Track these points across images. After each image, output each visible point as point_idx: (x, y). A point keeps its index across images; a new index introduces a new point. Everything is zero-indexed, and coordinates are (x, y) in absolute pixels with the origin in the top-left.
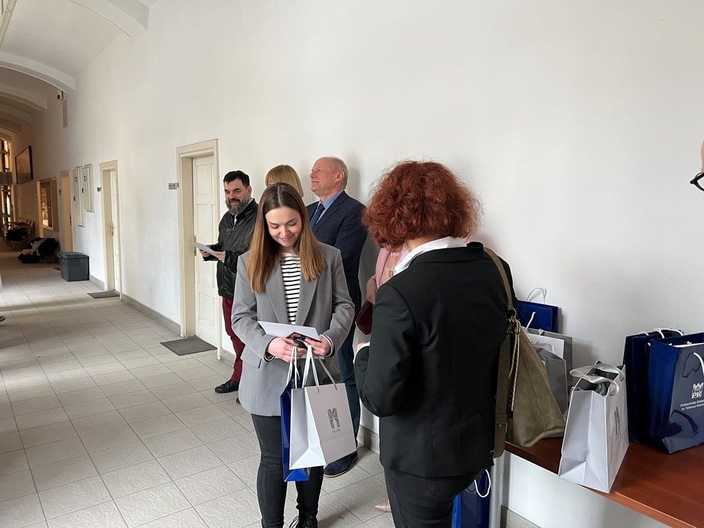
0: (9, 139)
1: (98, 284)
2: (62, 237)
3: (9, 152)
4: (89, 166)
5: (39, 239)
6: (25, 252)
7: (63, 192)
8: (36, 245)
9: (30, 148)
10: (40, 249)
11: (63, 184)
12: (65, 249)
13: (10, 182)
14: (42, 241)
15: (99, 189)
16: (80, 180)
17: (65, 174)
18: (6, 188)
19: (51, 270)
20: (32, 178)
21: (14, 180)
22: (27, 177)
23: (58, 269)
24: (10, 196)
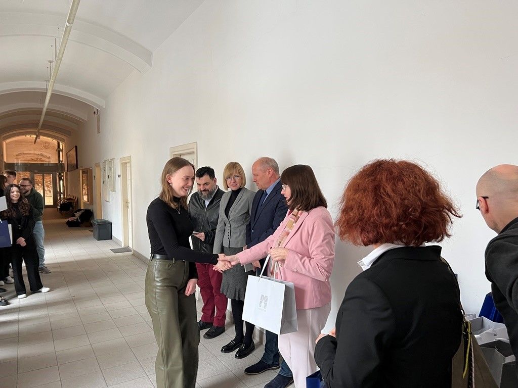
0: (63, 141)
1: (117, 242)
2: (95, 209)
3: (63, 150)
4: (113, 159)
7: (96, 177)
8: (78, 214)
9: (76, 147)
10: (81, 217)
11: (97, 172)
12: (97, 217)
13: (63, 170)
14: (82, 211)
15: (119, 176)
16: (107, 169)
17: (98, 165)
18: (60, 174)
19: (87, 232)
20: (77, 168)
21: (66, 169)
22: (74, 167)
23: (92, 231)
24: (63, 180)
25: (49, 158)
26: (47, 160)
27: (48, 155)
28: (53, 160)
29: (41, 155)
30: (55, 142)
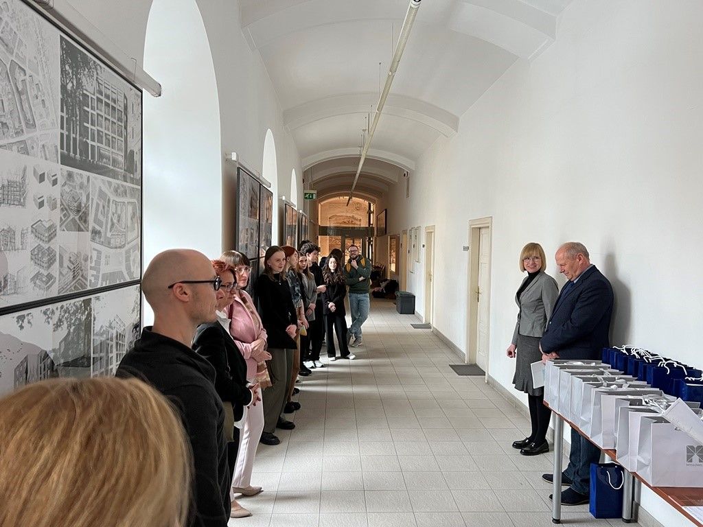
0: (374, 202)
1: (419, 318)
2: (401, 280)
3: (373, 212)
4: (418, 228)
5: (387, 280)
6: (376, 289)
7: (403, 246)
8: (383, 285)
9: (386, 210)
10: (386, 287)
11: (404, 240)
12: (402, 289)
13: (373, 235)
14: (388, 282)
15: (424, 246)
16: (413, 237)
17: (405, 232)
18: (370, 239)
19: (392, 304)
20: (386, 233)
21: (375, 232)
22: (383, 232)
23: (395, 304)
24: (372, 245)
25: (360, 220)
26: (358, 223)
27: (359, 218)
28: (364, 224)
29: (353, 217)
30: (367, 203)
